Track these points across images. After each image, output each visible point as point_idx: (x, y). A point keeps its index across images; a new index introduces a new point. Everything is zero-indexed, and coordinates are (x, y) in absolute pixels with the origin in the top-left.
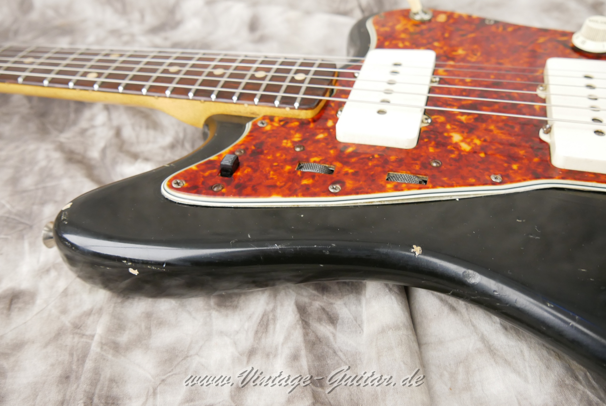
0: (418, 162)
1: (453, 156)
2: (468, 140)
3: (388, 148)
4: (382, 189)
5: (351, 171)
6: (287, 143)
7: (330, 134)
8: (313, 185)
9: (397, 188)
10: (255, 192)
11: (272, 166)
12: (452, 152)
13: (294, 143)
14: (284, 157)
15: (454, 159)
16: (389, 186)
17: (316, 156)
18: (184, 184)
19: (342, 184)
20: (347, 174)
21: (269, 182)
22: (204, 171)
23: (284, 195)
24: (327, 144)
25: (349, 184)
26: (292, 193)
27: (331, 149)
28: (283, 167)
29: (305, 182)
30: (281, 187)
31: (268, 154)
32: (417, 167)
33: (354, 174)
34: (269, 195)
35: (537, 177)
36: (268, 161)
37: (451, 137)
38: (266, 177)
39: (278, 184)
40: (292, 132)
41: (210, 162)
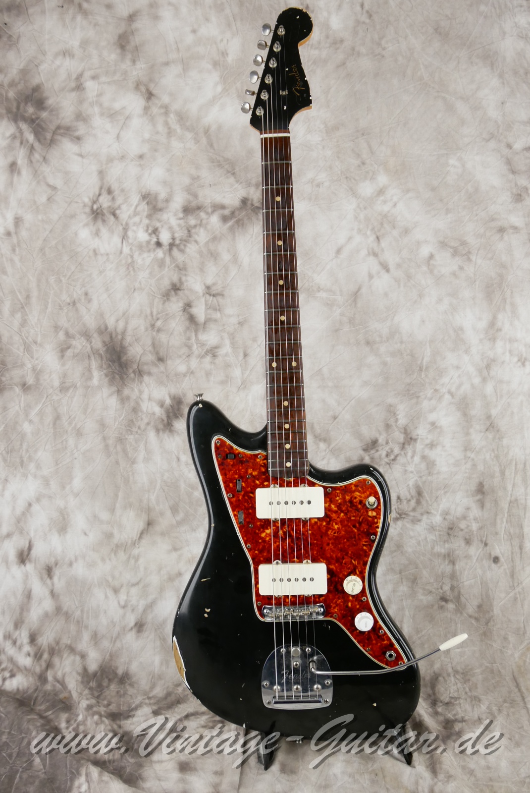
0: (250, 520)
1: (257, 531)
2: (268, 535)
3: (255, 508)
4: (233, 510)
5: (240, 498)
6: (250, 471)
7: (260, 485)
8: (230, 488)
9: (235, 515)
10: (221, 470)
11: (236, 470)
12: (259, 530)
13: (251, 474)
14: (242, 473)
15: (255, 532)
16: (235, 513)
17: (245, 484)
18: (218, 444)
19: (233, 497)
20: (239, 497)
21: (227, 472)
22: (227, 448)
23: (223, 480)
24: (253, 486)
25: (234, 499)
26: (224, 483)
27: (251, 488)
28: (236, 474)
29: (231, 485)
30: (226, 477)
31: (242, 466)
32: (247, 520)
33: (239, 500)
34: (221, 475)
35: (253, 559)
36: (239, 468)
37: (268, 529)
38: (230, 470)
39: (228, 476)
40: (258, 470)
41: (232, 447)
